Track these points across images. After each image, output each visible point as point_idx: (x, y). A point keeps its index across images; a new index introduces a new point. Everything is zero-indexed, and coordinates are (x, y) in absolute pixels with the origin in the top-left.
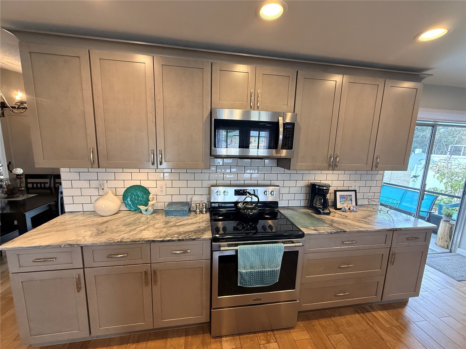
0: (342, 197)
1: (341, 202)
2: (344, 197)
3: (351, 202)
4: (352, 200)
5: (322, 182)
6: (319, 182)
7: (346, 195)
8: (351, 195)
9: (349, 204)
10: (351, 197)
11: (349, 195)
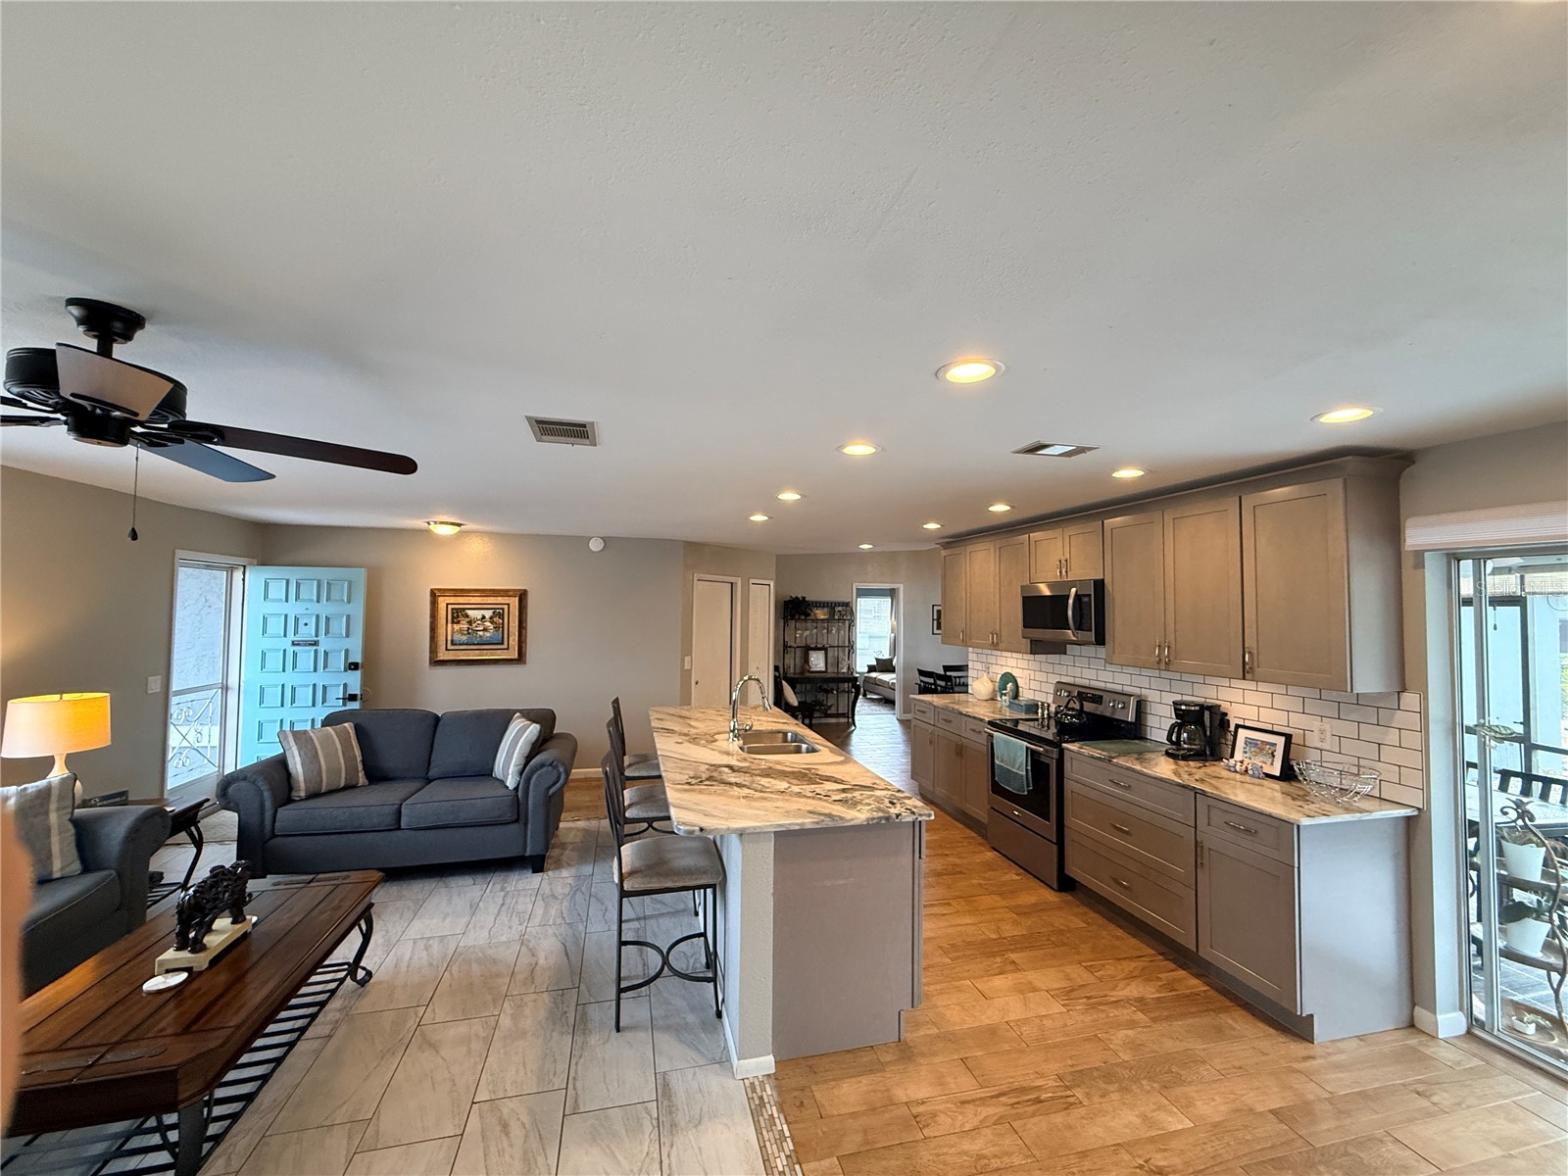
0: (1248, 742)
1: (1246, 752)
2: (1257, 744)
3: (1270, 760)
4: (1274, 756)
5: (1208, 700)
6: (1203, 700)
7: (1262, 742)
8: (1275, 744)
9: (1265, 763)
10: (1273, 748)
11: (1268, 743)
